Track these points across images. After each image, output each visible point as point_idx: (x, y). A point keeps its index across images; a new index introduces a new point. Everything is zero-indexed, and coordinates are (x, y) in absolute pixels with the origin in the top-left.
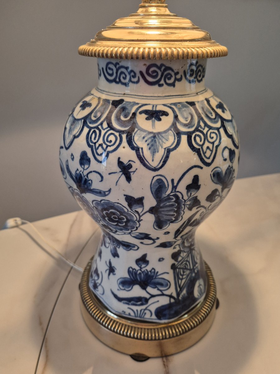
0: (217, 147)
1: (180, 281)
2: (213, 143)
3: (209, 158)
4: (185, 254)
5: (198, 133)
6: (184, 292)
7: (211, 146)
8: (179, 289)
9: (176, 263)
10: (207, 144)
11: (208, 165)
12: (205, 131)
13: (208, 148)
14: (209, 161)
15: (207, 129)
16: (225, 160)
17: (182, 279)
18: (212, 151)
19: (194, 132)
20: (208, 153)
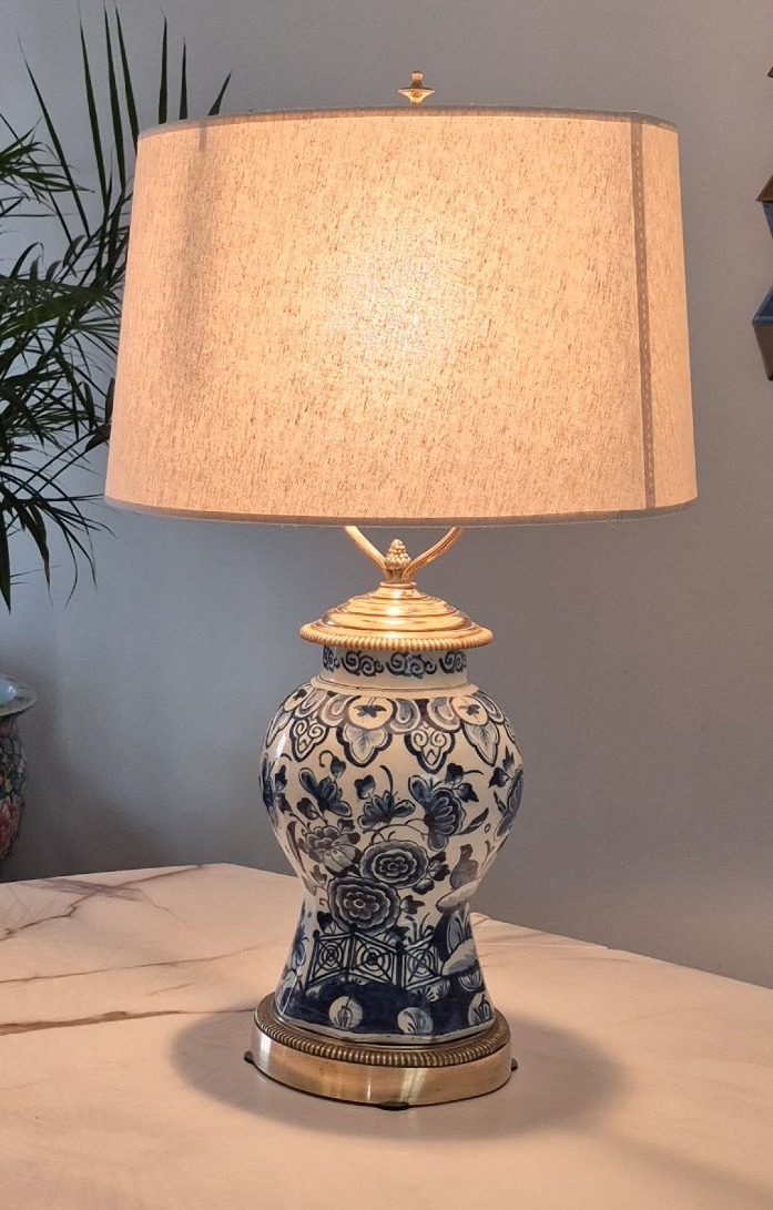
0: (315, 745)
1: (317, 967)
2: (312, 738)
3: (301, 752)
4: (338, 931)
5: (304, 722)
6: (317, 989)
7: (308, 740)
8: (311, 979)
9: (321, 934)
10: (305, 737)
11: (299, 760)
12: (311, 723)
13: (304, 741)
14: (300, 756)
15: (315, 721)
16: (322, 766)
17: (321, 967)
18: (307, 746)
19: (301, 719)
20: (302, 747)
